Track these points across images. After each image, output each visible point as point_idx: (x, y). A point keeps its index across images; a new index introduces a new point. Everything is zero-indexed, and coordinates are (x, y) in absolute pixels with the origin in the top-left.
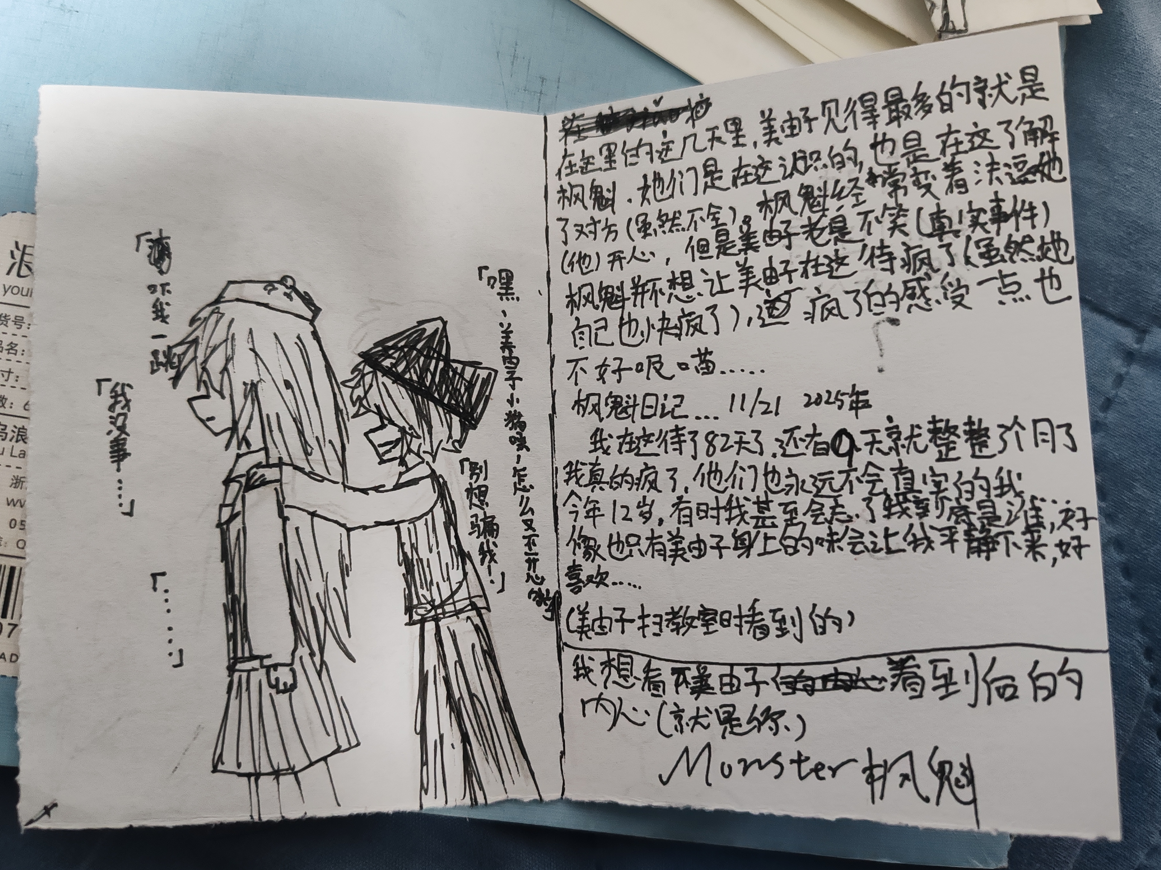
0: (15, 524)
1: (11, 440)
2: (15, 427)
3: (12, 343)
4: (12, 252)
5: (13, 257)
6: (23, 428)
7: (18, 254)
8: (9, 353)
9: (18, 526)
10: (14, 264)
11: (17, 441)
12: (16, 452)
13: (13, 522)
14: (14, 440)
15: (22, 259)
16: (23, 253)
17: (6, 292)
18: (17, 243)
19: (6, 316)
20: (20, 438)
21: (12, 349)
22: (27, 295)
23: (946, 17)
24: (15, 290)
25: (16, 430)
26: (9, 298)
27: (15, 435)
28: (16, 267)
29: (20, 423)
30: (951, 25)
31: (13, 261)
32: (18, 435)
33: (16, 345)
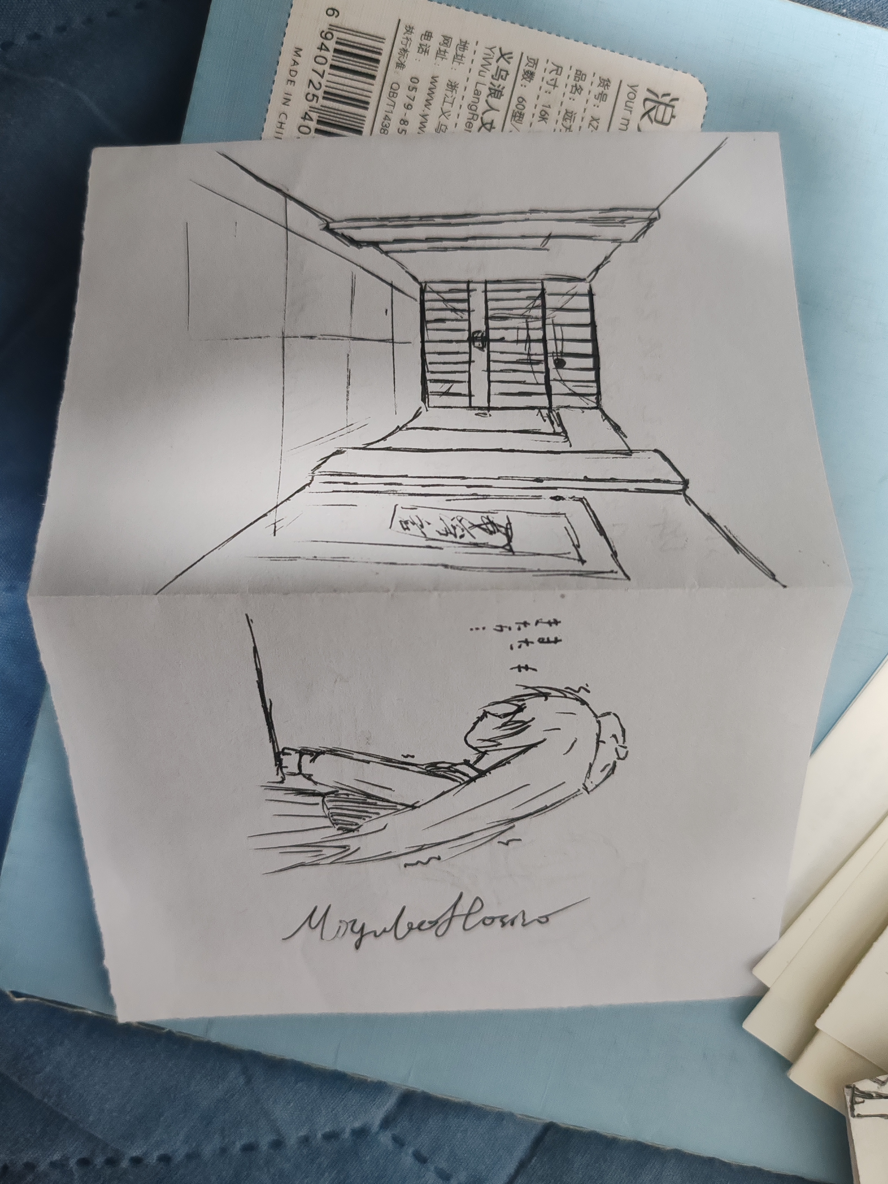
0: (414, 82)
1: (491, 83)
2: (504, 88)
3: (582, 90)
4: (669, 95)
5: (664, 95)
6: (502, 95)
8: (573, 86)
9: (413, 85)
10: (657, 96)
11: (490, 89)
12: (479, 87)
13: (416, 81)
14: (492, 86)
15: (661, 103)
17: (631, 87)
18: (677, 99)
19: (607, 85)
20: (493, 91)
21: (577, 89)
22: (626, 106)
23: (868, 1096)
24: (632, 96)
25: (500, 89)
26: (625, 89)
27: (496, 88)
29: (507, 92)
30: (861, 1100)
31: (660, 96)
32: (496, 90)
33: (580, 94)
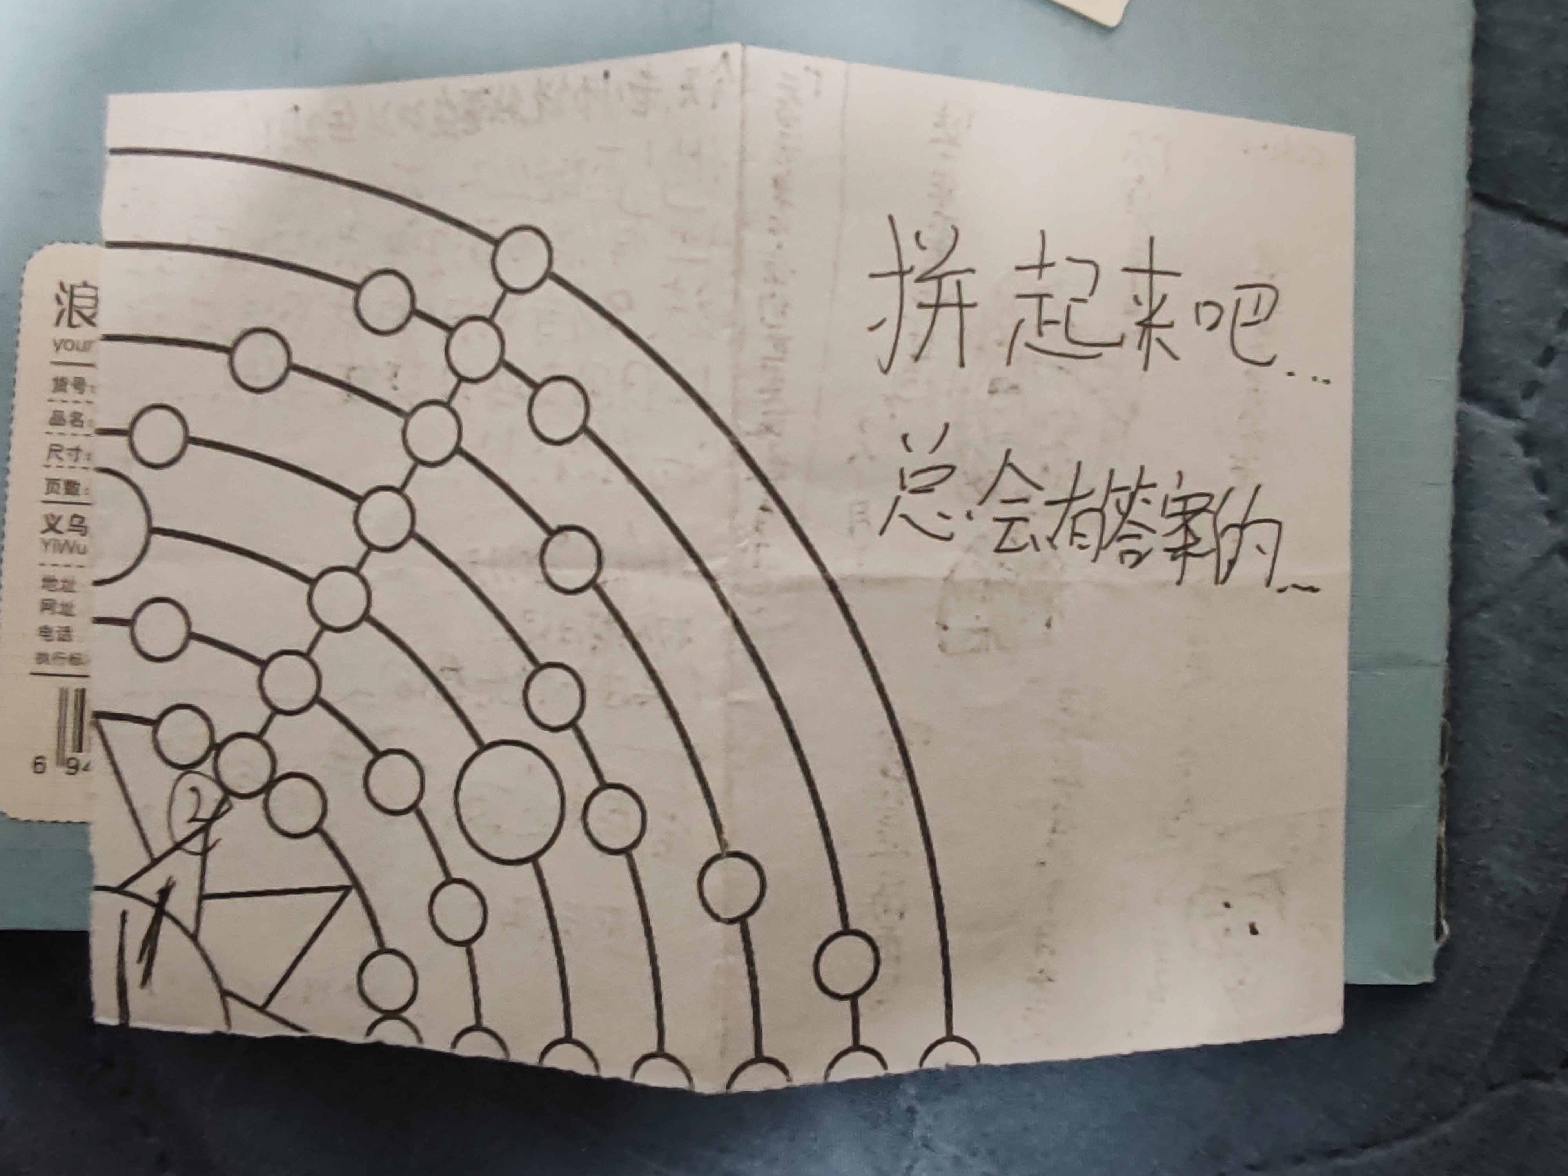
3: (75, 413)
4: (57, 297)
5: (59, 303)
7: (65, 298)
8: (73, 426)
10: (62, 312)
15: (71, 305)
16: (72, 296)
17: (58, 348)
18: (61, 283)
21: (76, 420)
22: (84, 350)
24: (69, 345)
26: (64, 355)
28: (66, 314)
31: (61, 307)
33: (81, 415)
